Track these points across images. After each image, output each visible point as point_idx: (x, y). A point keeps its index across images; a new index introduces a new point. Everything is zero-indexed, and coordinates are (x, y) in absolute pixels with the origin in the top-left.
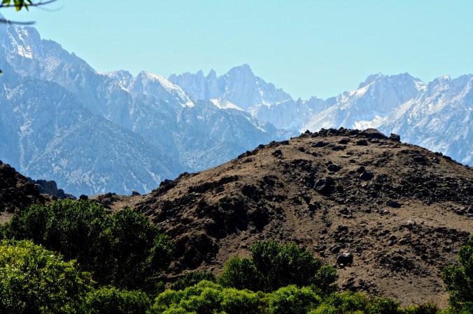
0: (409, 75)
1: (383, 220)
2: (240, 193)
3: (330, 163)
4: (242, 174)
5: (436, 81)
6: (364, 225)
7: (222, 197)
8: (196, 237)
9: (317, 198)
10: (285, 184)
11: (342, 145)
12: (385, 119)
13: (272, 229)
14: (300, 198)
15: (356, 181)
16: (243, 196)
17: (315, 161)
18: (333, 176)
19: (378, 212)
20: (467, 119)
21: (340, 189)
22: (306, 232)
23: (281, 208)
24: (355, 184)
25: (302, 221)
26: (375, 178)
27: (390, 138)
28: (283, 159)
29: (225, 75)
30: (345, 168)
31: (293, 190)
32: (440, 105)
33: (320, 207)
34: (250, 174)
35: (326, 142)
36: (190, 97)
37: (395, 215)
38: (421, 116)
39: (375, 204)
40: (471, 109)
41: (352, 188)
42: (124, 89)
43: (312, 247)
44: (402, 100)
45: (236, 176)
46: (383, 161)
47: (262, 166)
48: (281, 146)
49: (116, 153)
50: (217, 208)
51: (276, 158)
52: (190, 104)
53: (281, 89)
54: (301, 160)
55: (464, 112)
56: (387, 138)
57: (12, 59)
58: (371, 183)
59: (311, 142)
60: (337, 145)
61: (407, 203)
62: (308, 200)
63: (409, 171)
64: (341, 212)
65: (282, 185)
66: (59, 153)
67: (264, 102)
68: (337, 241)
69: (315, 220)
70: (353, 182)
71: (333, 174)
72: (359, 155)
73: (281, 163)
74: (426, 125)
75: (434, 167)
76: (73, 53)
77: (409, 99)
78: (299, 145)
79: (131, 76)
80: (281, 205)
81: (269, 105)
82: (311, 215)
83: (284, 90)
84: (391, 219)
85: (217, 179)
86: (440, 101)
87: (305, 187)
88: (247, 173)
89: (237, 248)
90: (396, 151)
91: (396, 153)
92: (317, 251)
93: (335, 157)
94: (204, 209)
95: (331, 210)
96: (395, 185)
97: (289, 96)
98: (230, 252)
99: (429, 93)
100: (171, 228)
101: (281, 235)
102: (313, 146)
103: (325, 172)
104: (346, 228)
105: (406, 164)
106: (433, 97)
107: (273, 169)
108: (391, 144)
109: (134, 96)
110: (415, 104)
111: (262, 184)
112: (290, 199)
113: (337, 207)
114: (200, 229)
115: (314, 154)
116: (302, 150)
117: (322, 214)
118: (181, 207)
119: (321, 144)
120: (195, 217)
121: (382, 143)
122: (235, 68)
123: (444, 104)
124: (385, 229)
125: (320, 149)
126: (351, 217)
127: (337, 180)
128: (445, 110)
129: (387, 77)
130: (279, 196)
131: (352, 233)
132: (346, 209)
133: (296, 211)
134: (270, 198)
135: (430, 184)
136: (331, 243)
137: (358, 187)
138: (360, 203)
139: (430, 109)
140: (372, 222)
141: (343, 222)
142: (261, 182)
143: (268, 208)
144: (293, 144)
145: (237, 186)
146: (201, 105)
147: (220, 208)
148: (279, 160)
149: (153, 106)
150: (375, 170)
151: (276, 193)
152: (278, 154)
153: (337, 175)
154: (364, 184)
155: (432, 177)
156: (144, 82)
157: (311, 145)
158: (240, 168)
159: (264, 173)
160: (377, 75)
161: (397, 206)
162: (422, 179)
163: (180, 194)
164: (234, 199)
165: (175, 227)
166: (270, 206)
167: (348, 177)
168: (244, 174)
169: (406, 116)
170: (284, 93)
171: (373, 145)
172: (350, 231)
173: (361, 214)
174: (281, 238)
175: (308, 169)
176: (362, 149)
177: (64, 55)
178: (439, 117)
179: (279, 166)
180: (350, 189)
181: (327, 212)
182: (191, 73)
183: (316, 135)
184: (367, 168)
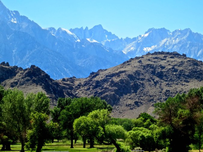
0: (165, 29)
1: (183, 87)
2: (127, 77)
3: (161, 65)
4: (127, 70)
5: (176, 31)
6: (176, 89)
7: (120, 79)
8: (111, 95)
9: (157, 79)
10: (144, 74)
11: (164, 58)
12: (156, 46)
13: (140, 91)
14: (150, 79)
15: (172, 72)
16: (128, 78)
17: (155, 64)
18: (162, 70)
19: (181, 84)
20: (188, 46)
21: (166, 75)
22: (153, 93)
23: (143, 83)
24: (171, 73)
25: (151, 88)
26: (179, 71)
27: (182, 55)
28: (142, 64)
29: (92, 29)
30: (167, 67)
31: (147, 76)
32: (178, 40)
33: (158, 83)
34: (130, 69)
35: (158, 57)
36: (79, 38)
37: (187, 85)
38: (170, 45)
39: (179, 81)
40: (189, 42)
41: (170, 75)
42: (53, 35)
43: (156, 98)
44: (163, 39)
45: (125, 71)
46: (181, 64)
47: (134, 67)
48: (141, 59)
49: (51, 61)
50: (118, 83)
51: (139, 64)
52: (79, 41)
53: (114, 34)
54: (149, 64)
55: (187, 43)
56: (181, 55)
57: (9, 24)
58: (177, 73)
59: (152, 57)
60: (163, 58)
61: (192, 81)
62: (153, 80)
63: (191, 68)
64: (167, 84)
65: (143, 74)
66: (28, 60)
67: (107, 40)
68: (166, 96)
69: (157, 88)
70: (170, 73)
71: (162, 69)
72: (172, 62)
73: (142, 65)
74: (172, 48)
75: (201, 67)
76: (33, 21)
77: (165, 38)
78: (148, 58)
79: (55, 29)
80: (143, 82)
81: (110, 41)
82: (155, 86)
83: (115, 35)
84: (186, 87)
85: (117, 72)
86: (177, 39)
87: (152, 75)
88: (129, 69)
89: (127, 99)
90: (186, 60)
91: (186, 61)
92: (159, 100)
93: (163, 63)
94: (113, 84)
95: (163, 83)
96: (187, 74)
97: (117, 37)
98: (125, 100)
99: (173, 36)
100: (100, 91)
101: (144, 93)
102: (153, 59)
103: (159, 69)
104: (169, 91)
105: (190, 66)
106: (175, 37)
107: (139, 68)
108: (183, 58)
109: (57, 37)
110: (167, 40)
111: (135, 74)
112: (147, 80)
113: (165, 82)
114: (112, 91)
115: (154, 62)
116: (149, 60)
117: (159, 85)
118: (103, 83)
119: (156, 58)
120: (110, 87)
121: (180, 57)
122: (96, 26)
123: (179, 40)
124: (184, 91)
125: (156, 60)
126: (171, 86)
127: (164, 72)
128: (179, 43)
129: (156, 29)
130: (142, 78)
131: (171, 93)
132: (168, 83)
133: (149, 84)
134: (138, 79)
135: (200, 73)
136: (163, 96)
137: (172, 74)
138: (174, 81)
139: (173, 42)
140: (179, 88)
141: (168, 88)
142: (135, 73)
143: (138, 83)
144: (145, 58)
145: (125, 75)
146: (83, 41)
147: (119, 83)
148: (141, 64)
149: (64, 41)
150: (179, 68)
151: (141, 77)
152: (140, 62)
153: (163, 70)
154: (175, 73)
155: (201, 70)
156: (60, 32)
157: (152, 58)
158: (125, 67)
159: (136, 69)
160: (152, 29)
161: (188, 82)
162: (197, 71)
163: (102, 77)
164: (125, 80)
165: (102, 91)
166: (139, 82)
167: (168, 71)
168: (128, 70)
169: (164, 45)
170: (115, 36)
171: (176, 58)
172: (171, 92)
173: (174, 85)
174: (144, 95)
175: (153, 68)
176: (172, 60)
177: (29, 21)
178: (177, 45)
179: (141, 66)
180: (169, 75)
181: (161, 85)
182: (78, 28)
183: (153, 54)
184: (176, 67)
